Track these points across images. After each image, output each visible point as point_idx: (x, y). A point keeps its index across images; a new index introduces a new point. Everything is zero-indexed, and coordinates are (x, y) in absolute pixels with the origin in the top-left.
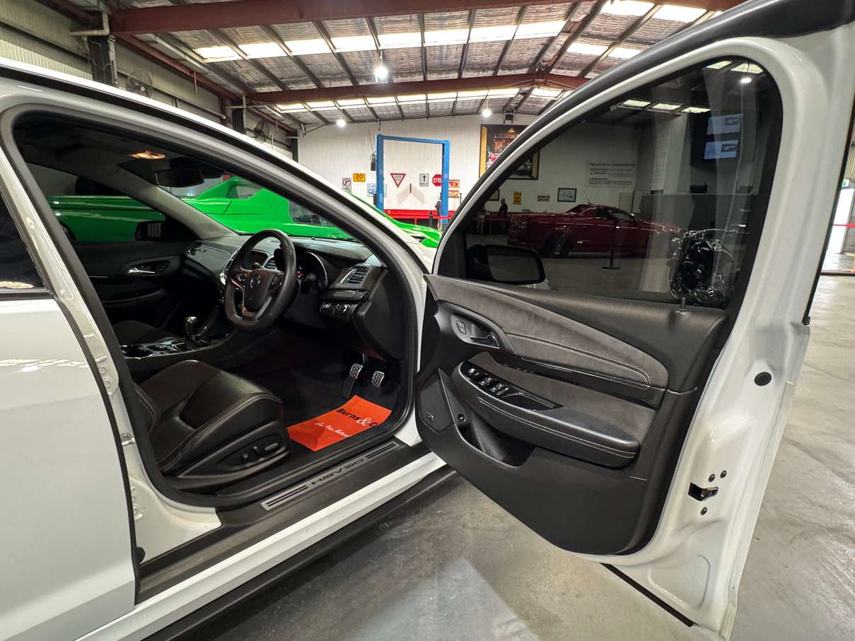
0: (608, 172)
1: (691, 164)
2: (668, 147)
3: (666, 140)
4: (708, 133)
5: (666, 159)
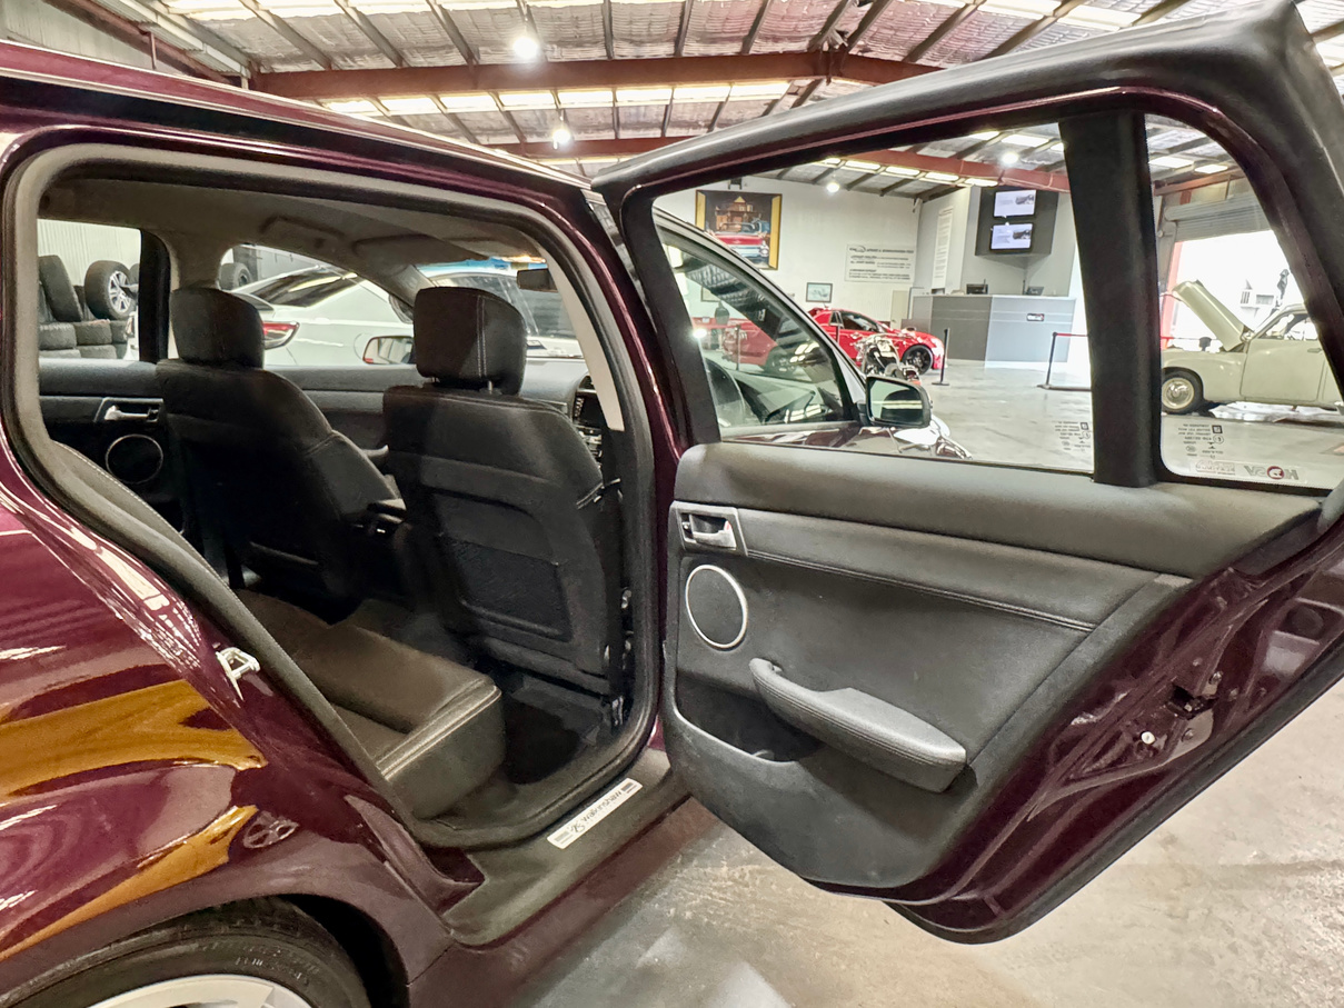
0: (875, 260)
1: (978, 252)
2: (949, 230)
3: (947, 220)
4: (996, 215)
5: (948, 246)
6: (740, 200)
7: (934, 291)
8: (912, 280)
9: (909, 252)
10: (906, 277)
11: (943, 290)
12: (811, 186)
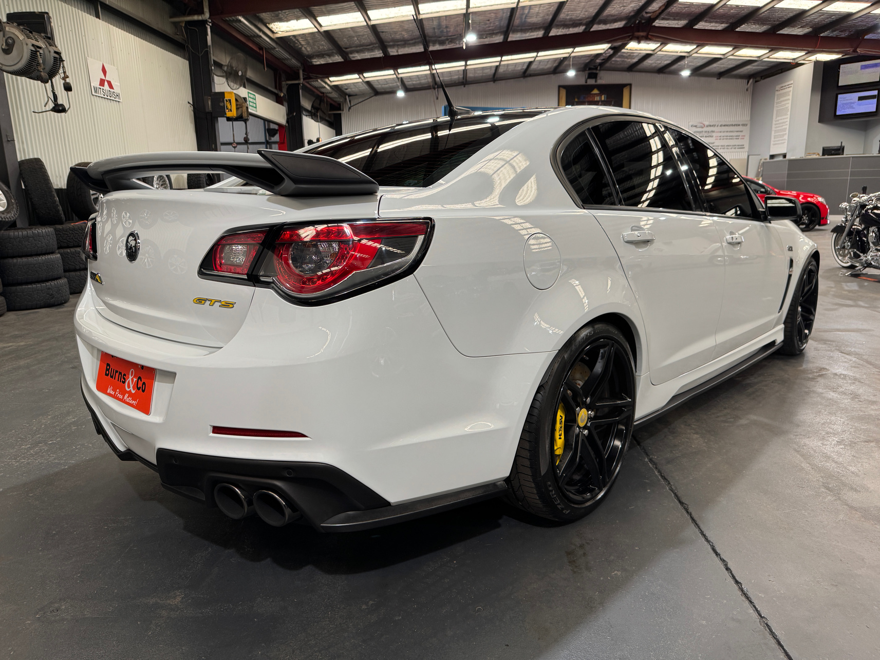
1: (820, 121)
2: (790, 102)
3: (787, 94)
4: (840, 84)
5: (789, 116)
6: (596, 91)
7: (772, 157)
8: (747, 149)
9: (743, 125)
10: (742, 147)
11: (785, 156)
12: (657, 75)
